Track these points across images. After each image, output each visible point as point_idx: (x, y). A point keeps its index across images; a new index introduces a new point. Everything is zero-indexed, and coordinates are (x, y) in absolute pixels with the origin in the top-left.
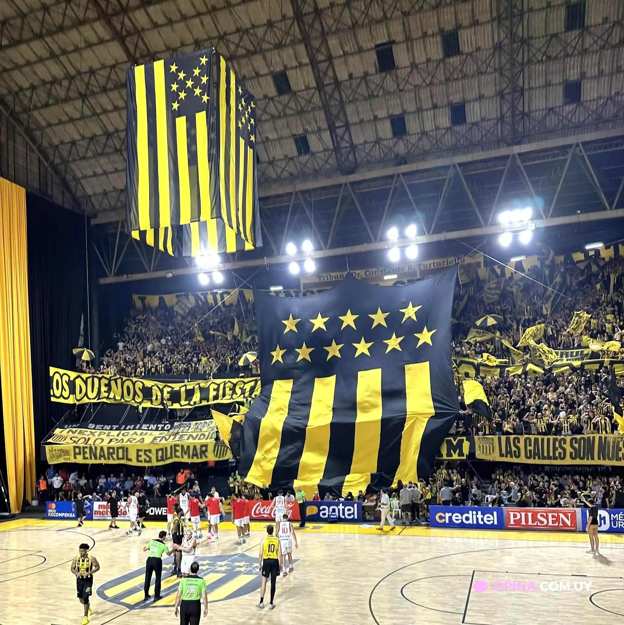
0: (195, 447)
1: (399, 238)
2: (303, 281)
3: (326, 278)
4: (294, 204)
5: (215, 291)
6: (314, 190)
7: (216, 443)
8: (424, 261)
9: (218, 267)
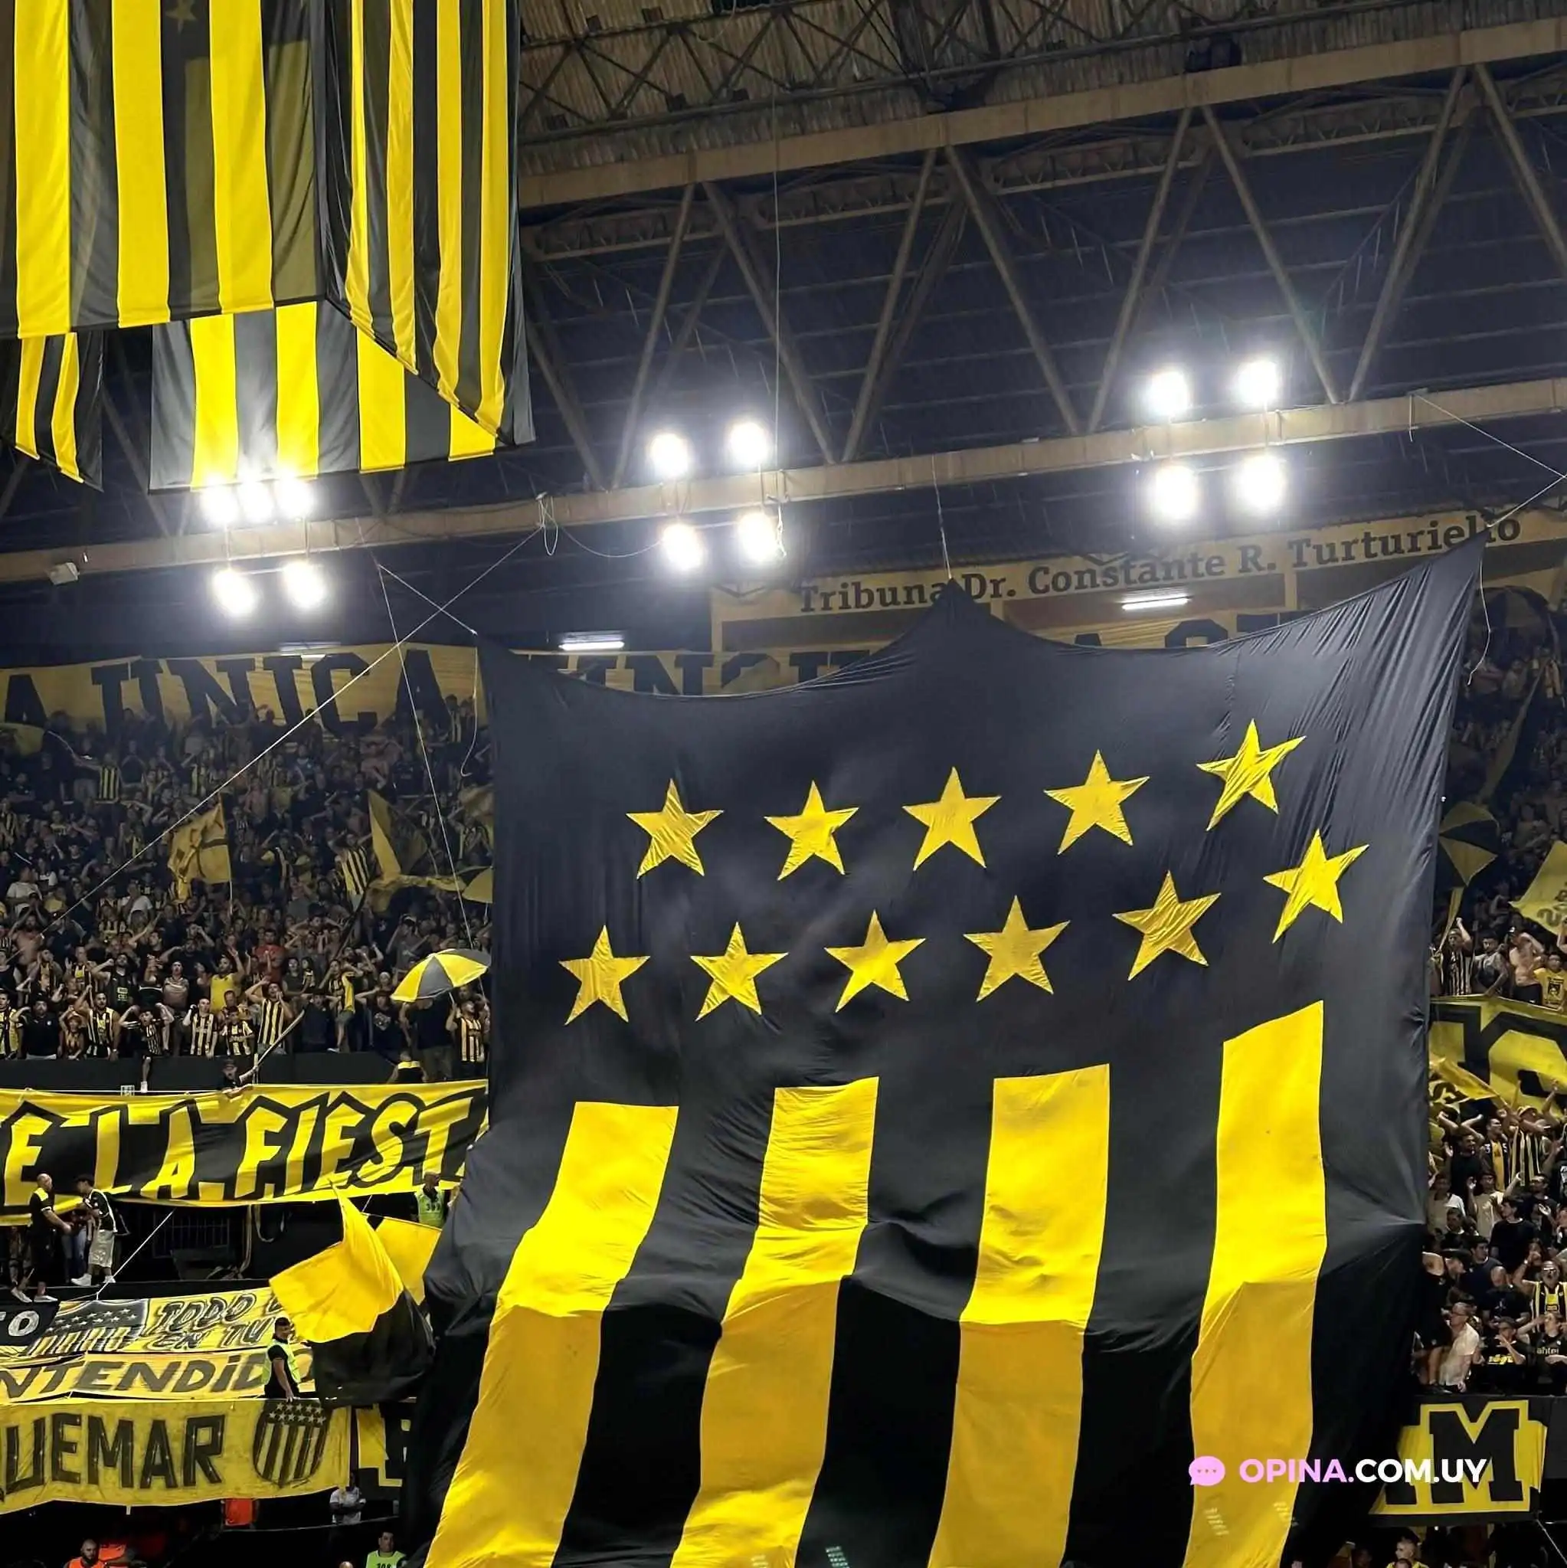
0: (158, 1429)
1: (1197, 416)
2: (723, 613)
3: (836, 602)
4: (685, 246)
5: (287, 651)
6: (789, 178)
7: (268, 1408)
8: (1318, 527)
9: (309, 540)
